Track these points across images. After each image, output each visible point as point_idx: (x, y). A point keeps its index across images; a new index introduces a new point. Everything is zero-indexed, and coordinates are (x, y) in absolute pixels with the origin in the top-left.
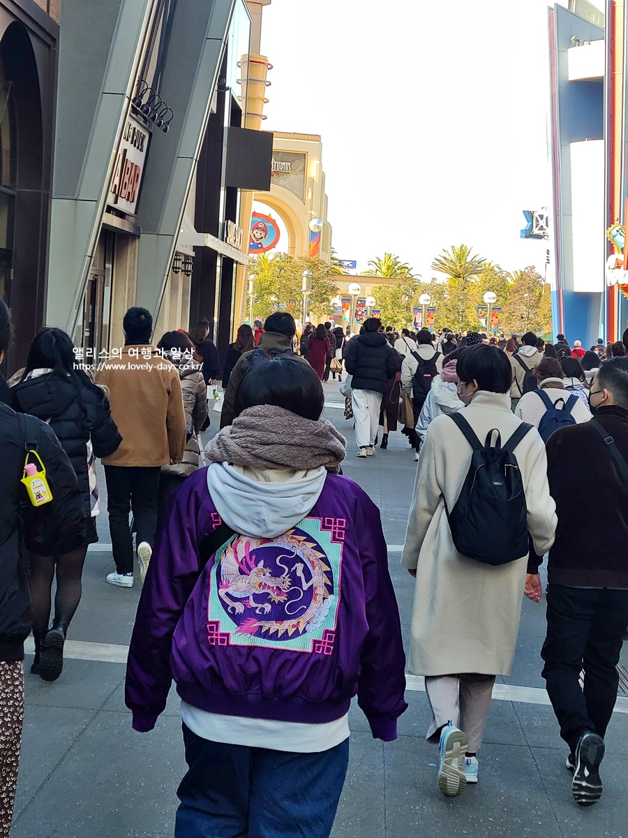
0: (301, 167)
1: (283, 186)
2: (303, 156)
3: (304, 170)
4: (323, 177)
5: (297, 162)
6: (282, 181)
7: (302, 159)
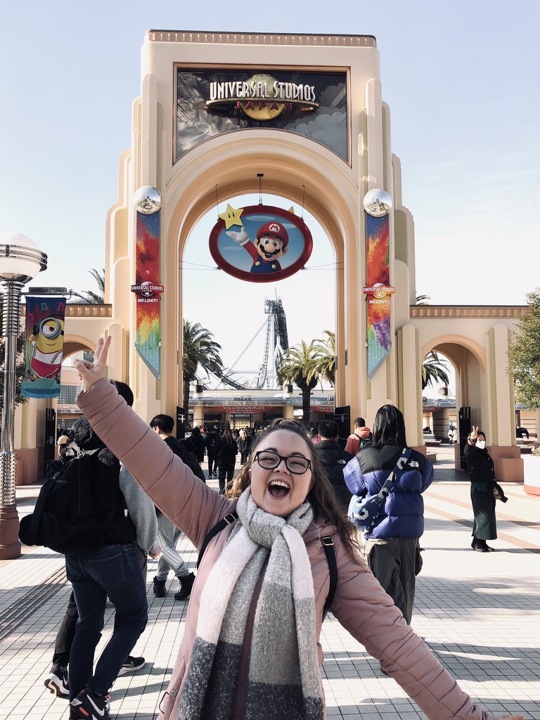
0: (338, 98)
1: (307, 136)
2: (339, 75)
5: (331, 89)
6: (302, 126)
7: (340, 85)
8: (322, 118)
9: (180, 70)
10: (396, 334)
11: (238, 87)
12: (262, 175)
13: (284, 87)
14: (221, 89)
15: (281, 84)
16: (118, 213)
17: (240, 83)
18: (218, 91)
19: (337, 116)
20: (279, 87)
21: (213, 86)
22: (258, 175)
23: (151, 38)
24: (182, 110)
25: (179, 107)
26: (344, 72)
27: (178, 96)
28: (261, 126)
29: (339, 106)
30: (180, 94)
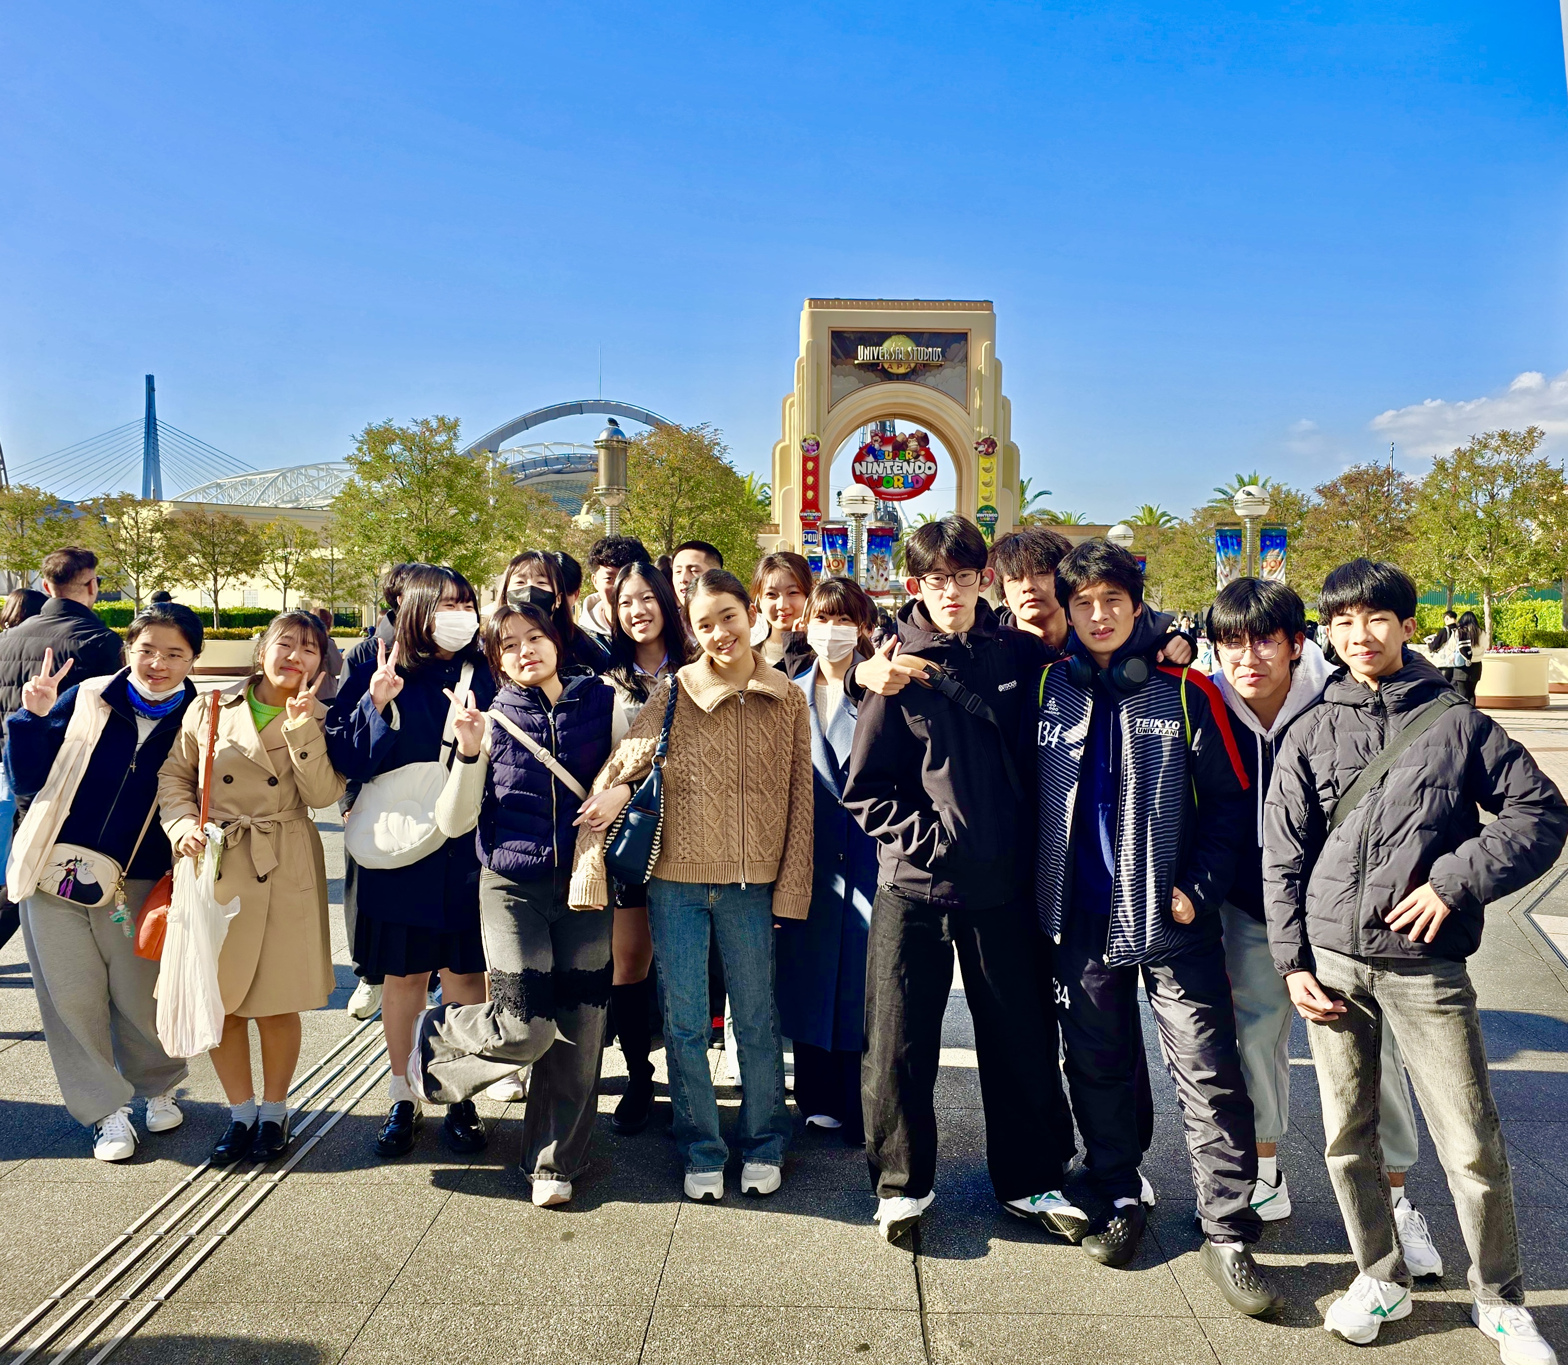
0: (961, 355)
1: (935, 388)
2: (962, 337)
3: (965, 359)
4: (996, 367)
5: (955, 346)
6: (930, 379)
7: (963, 342)
8: (947, 372)
9: (833, 332)
11: (881, 351)
13: (917, 351)
14: (867, 352)
15: (915, 348)
16: (782, 449)
18: (864, 354)
19: (959, 369)
20: (913, 351)
21: (860, 348)
23: (810, 306)
24: (835, 366)
25: (834, 363)
26: (966, 334)
27: (832, 354)
28: (898, 379)
29: (961, 361)
30: (833, 352)
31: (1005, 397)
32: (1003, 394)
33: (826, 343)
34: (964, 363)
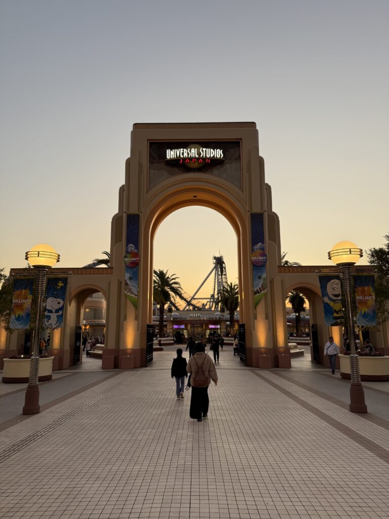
2: (236, 144)
3: (239, 158)
6: (216, 171)
7: (237, 148)
8: (227, 166)
9: (150, 143)
10: (270, 282)
11: (181, 152)
12: (196, 197)
13: (206, 151)
14: (172, 153)
15: (204, 149)
17: (182, 149)
18: (171, 154)
19: (235, 165)
20: (203, 151)
21: (168, 151)
22: (194, 197)
23: (135, 128)
24: (152, 164)
25: (151, 162)
26: (239, 142)
27: (150, 157)
28: (194, 171)
29: (236, 159)
30: (151, 156)
31: (267, 184)
32: (266, 182)
33: (145, 149)
34: (238, 161)
